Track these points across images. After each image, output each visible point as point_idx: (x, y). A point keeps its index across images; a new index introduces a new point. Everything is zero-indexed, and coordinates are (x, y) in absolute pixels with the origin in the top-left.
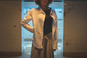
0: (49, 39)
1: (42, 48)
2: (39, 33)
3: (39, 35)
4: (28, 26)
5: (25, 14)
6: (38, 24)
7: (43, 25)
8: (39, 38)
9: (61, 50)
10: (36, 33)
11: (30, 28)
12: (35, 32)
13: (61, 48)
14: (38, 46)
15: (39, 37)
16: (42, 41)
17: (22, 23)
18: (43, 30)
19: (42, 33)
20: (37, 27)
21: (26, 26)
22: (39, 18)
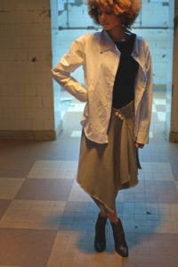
0: (126, 118)
1: (107, 142)
2: (100, 104)
3: (99, 110)
4: (71, 83)
5: (60, 13)
6: (100, 82)
7: (112, 84)
8: (100, 117)
9: (165, 123)
10: (93, 105)
11: (78, 90)
12: (90, 100)
13: (167, 117)
14: (97, 136)
15: (100, 114)
16: (107, 126)
17: (55, 73)
18: (110, 97)
19: (108, 104)
20: (96, 88)
21: (66, 82)
22: (102, 65)
